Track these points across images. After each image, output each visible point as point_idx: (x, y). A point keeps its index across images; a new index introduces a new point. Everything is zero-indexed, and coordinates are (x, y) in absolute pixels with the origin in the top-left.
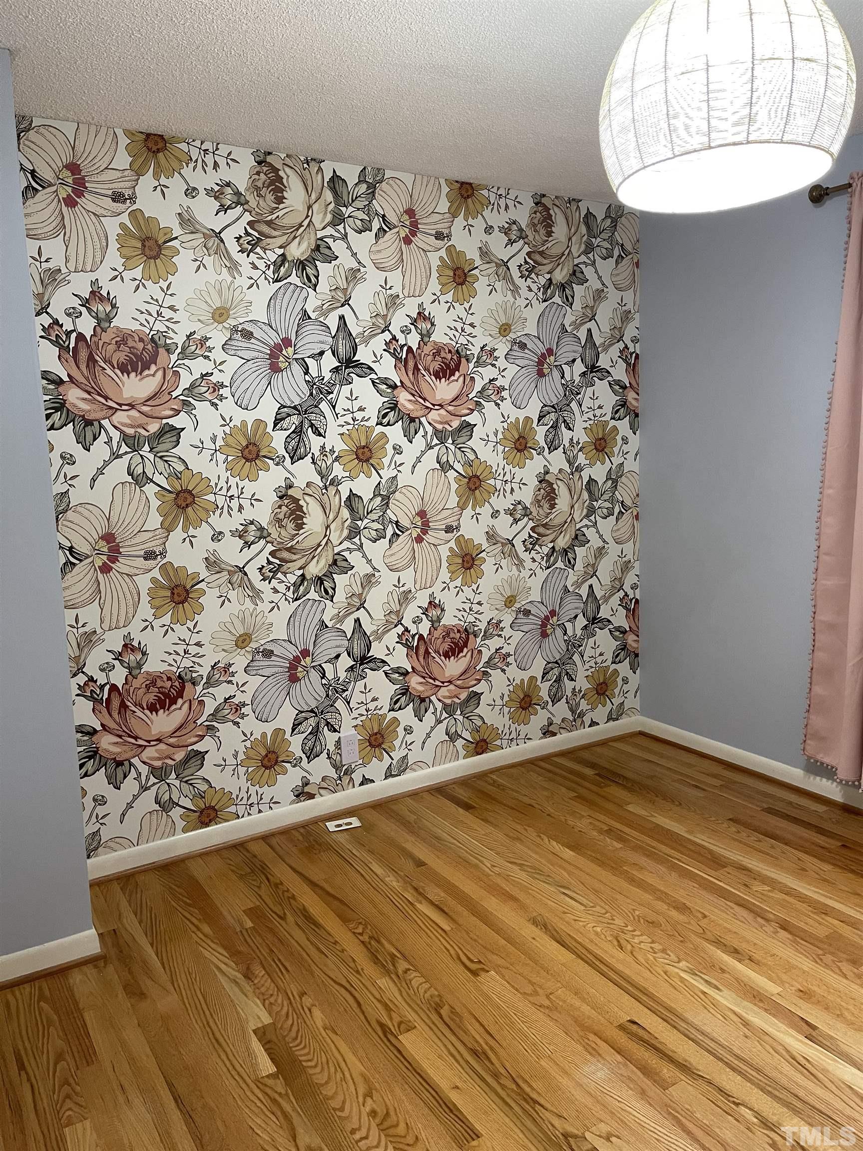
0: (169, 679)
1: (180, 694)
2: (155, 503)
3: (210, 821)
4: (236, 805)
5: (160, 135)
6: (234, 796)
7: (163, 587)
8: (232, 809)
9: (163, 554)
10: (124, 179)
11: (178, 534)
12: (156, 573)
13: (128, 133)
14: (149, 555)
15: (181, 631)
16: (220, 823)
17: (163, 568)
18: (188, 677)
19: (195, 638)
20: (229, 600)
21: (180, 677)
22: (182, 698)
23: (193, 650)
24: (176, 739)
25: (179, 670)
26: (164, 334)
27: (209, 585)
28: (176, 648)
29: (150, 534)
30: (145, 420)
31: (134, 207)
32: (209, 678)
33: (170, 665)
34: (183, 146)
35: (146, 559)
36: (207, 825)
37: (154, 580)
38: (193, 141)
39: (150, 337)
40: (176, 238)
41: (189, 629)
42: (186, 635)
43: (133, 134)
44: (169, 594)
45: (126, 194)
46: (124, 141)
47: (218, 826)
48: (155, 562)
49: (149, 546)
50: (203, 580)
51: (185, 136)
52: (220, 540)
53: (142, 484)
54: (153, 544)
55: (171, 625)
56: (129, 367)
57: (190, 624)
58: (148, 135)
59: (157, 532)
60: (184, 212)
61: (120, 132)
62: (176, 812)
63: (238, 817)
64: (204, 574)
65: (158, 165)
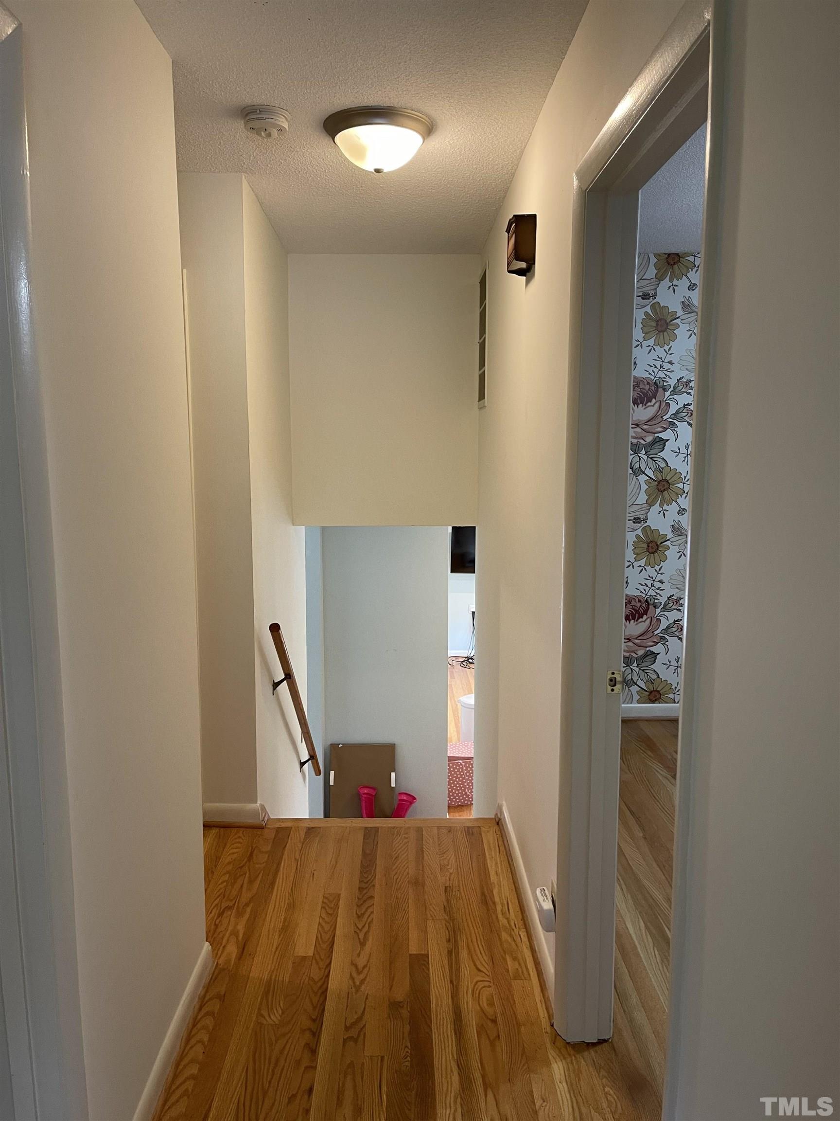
0: (640, 601)
1: (646, 612)
2: (644, 487)
3: (656, 700)
4: (674, 694)
5: (676, 254)
6: (673, 687)
7: (643, 542)
8: (671, 696)
9: (645, 520)
10: (651, 284)
11: (656, 508)
12: (639, 532)
13: (656, 255)
14: (637, 520)
15: (651, 571)
16: (662, 703)
17: (644, 530)
18: (652, 602)
19: (660, 577)
20: (685, 555)
21: (647, 601)
22: (647, 615)
23: (657, 585)
24: (639, 641)
25: (647, 596)
26: (663, 379)
27: (672, 544)
28: (646, 582)
29: (639, 507)
30: (644, 434)
31: (655, 301)
32: (665, 605)
33: (641, 592)
34: (691, 258)
35: (634, 522)
36: (653, 702)
37: (637, 536)
38: (698, 254)
39: (654, 381)
40: (679, 317)
41: (656, 570)
42: (654, 574)
43: (659, 255)
44: (646, 546)
45: (651, 294)
46: (653, 260)
47: (660, 705)
48: (640, 525)
49: (637, 514)
50: (669, 540)
51: (693, 251)
52: (683, 514)
53: (638, 475)
54: (639, 513)
55: (645, 567)
56: (639, 401)
57: (657, 568)
58: (669, 255)
59: (643, 506)
60: (686, 300)
61: (652, 256)
62: (634, 689)
63: (675, 702)
64: (670, 535)
65: (673, 272)
